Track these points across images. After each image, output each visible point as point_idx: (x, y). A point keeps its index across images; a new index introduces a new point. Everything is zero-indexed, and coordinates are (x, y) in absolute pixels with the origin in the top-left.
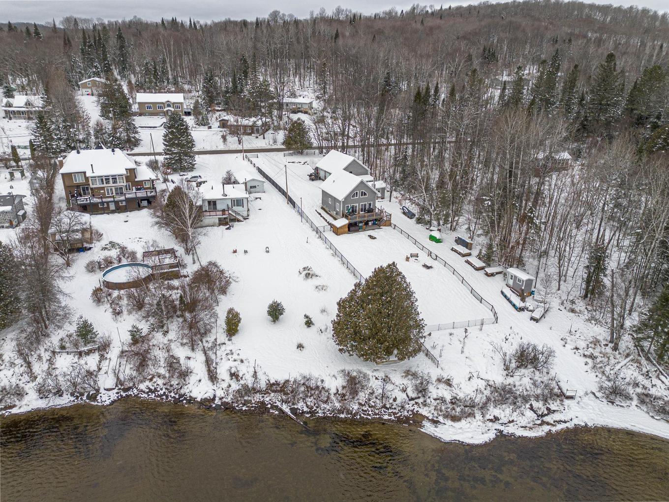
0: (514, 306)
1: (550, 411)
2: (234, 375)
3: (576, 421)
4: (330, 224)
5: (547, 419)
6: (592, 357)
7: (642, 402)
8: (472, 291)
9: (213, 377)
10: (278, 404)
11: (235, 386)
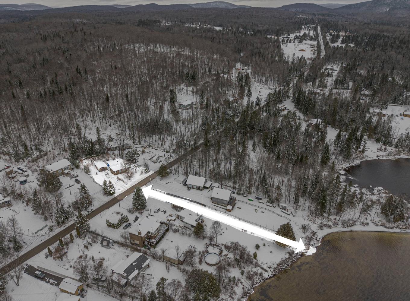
0: (287, 214)
1: (317, 237)
2: (270, 267)
3: (321, 237)
4: (225, 209)
5: (318, 239)
6: (311, 221)
7: (325, 226)
8: (278, 215)
9: (266, 271)
10: (282, 267)
11: (272, 270)
